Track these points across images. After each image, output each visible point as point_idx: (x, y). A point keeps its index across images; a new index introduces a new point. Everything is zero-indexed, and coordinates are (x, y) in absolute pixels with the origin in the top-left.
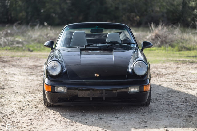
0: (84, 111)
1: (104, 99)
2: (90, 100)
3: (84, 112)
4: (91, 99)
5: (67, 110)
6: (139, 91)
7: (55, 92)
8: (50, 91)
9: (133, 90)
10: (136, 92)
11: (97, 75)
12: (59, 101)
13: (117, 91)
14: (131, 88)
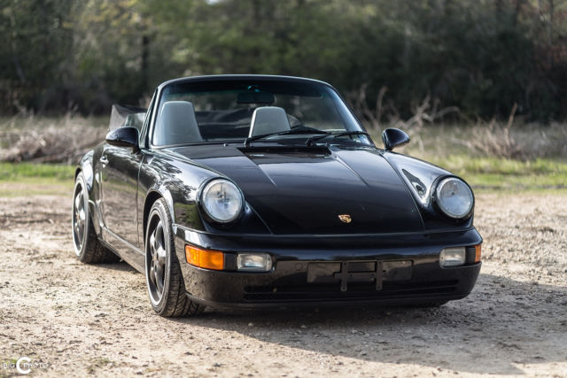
0: (305, 324)
1: (379, 286)
2: (342, 290)
3: (303, 326)
4: (344, 289)
5: (250, 324)
6: (463, 262)
7: (236, 271)
8: (221, 268)
9: (449, 258)
10: (457, 263)
11: (345, 218)
12: (246, 296)
13: (412, 261)
14: (446, 254)
